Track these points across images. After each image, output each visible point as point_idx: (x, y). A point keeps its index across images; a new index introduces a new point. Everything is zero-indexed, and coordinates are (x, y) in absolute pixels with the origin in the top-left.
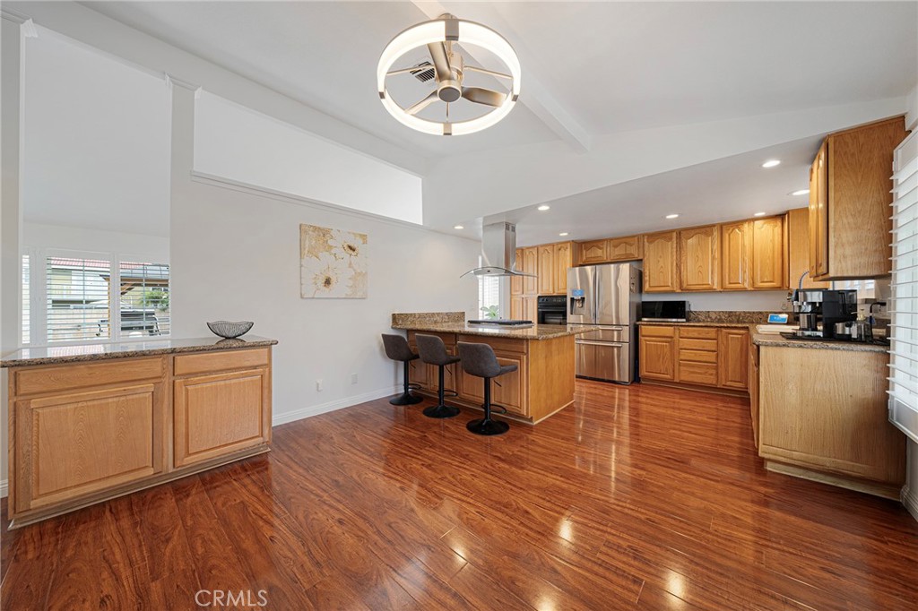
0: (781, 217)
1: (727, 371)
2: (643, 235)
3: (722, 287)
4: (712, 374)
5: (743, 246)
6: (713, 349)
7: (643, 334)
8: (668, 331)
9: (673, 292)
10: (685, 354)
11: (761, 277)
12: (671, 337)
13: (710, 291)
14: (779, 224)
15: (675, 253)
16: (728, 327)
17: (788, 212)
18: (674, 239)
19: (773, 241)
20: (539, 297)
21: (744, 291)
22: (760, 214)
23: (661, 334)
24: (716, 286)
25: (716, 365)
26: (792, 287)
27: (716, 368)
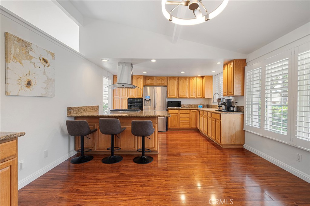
0: (203, 77)
1: (192, 123)
2: (167, 77)
4: (188, 125)
5: (194, 84)
6: (189, 116)
7: (169, 113)
8: (177, 111)
9: (176, 98)
10: (182, 119)
11: (198, 94)
12: (178, 113)
13: (187, 98)
14: (202, 79)
15: (177, 85)
16: (192, 109)
17: (204, 76)
18: (177, 80)
19: (200, 84)
20: (128, 98)
21: (194, 98)
22: (199, 76)
23: (175, 113)
24: (188, 97)
25: (189, 122)
26: (205, 98)
27: (189, 123)
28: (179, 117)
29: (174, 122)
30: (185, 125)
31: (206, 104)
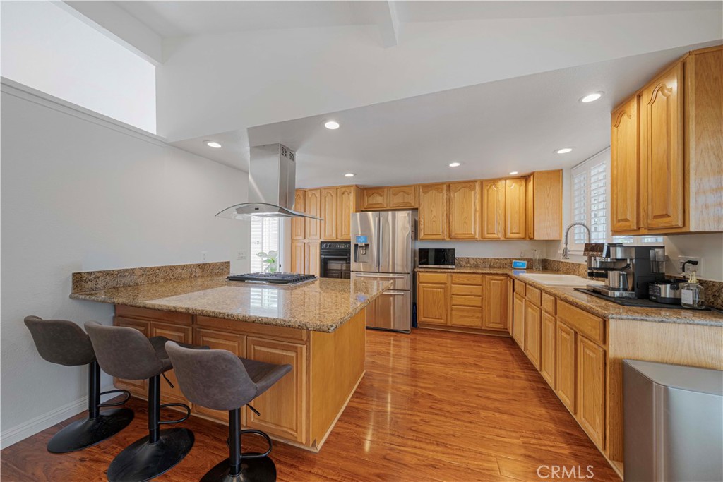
0: (526, 178)
1: (490, 313)
2: (419, 186)
3: (482, 237)
4: (477, 318)
5: (498, 200)
6: (480, 294)
7: (421, 280)
8: (442, 277)
9: (443, 240)
10: (457, 300)
11: (511, 229)
12: (445, 284)
13: (473, 240)
14: (524, 183)
15: (445, 204)
16: (491, 274)
17: (533, 174)
18: (445, 192)
19: (519, 198)
20: (322, 243)
21: (497, 240)
22: (514, 173)
23: (436, 281)
24: (478, 236)
25: (481, 309)
26: (536, 238)
27: (481, 312)
28: (449, 294)
29: (434, 305)
30: (468, 317)
31: (538, 256)
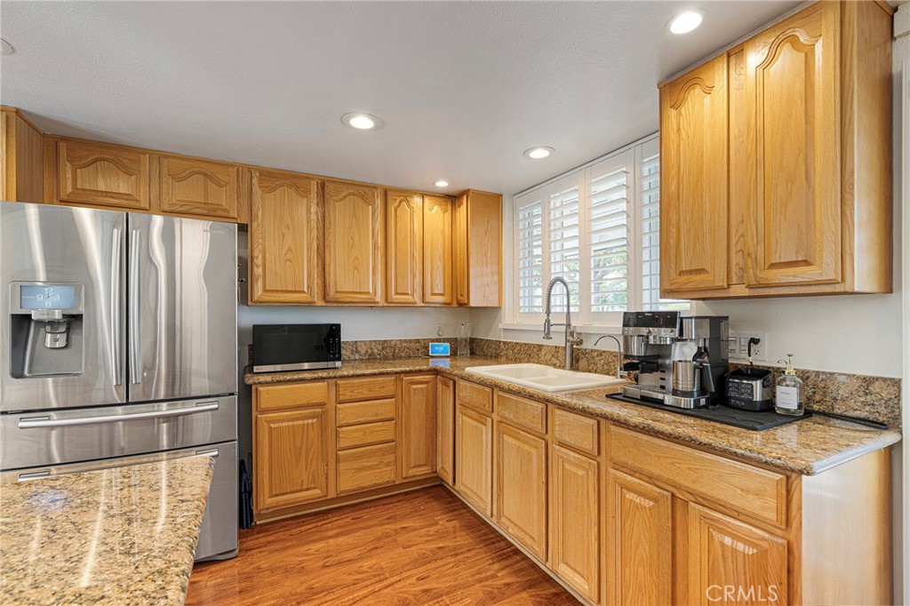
0: (452, 199)
1: (408, 450)
3: (386, 300)
4: (388, 464)
5: (412, 231)
6: (391, 415)
7: (263, 405)
8: (316, 391)
9: (309, 305)
10: (349, 436)
11: (432, 288)
12: (322, 405)
13: (371, 306)
14: (450, 208)
16: (411, 372)
17: (466, 192)
18: (314, 195)
19: (443, 231)
21: (411, 306)
22: (442, 184)
23: (304, 402)
24: (379, 298)
25: (392, 445)
26: (470, 304)
27: (394, 451)
28: (331, 426)
29: (298, 461)
30: (371, 468)
31: (464, 333)
